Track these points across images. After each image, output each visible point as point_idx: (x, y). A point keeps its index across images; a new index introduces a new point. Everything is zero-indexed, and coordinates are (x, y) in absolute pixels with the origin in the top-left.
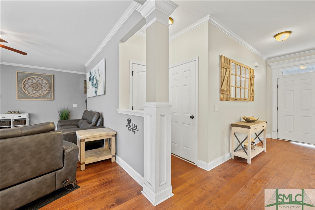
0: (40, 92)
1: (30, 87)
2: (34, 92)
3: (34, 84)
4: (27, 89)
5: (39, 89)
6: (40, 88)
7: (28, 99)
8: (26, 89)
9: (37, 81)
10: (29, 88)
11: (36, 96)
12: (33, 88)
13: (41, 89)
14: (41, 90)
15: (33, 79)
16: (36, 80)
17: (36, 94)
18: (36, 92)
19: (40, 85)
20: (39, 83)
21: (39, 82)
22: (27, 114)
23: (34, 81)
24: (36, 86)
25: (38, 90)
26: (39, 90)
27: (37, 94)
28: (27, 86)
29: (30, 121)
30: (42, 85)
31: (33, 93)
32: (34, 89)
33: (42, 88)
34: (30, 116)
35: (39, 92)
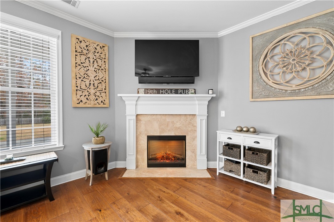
0: (306, 74)
1: (278, 67)
2: (289, 77)
3: (287, 55)
4: (270, 72)
5: (303, 66)
6: (307, 63)
7: (274, 97)
8: (268, 73)
9: (297, 45)
10: (277, 70)
11: (294, 88)
12: (284, 67)
13: (308, 65)
14: (308, 68)
15: (288, 41)
16: (293, 43)
17: (292, 82)
18: (294, 78)
19: (308, 53)
20: (304, 48)
21: (303, 44)
22: (273, 138)
23: (290, 46)
24: (294, 60)
25: (299, 69)
26: (304, 69)
27: (297, 82)
28: (270, 65)
29: (279, 156)
30: (312, 53)
31: (285, 80)
32: (287, 69)
33: (313, 60)
34: (279, 141)
35: (303, 74)
